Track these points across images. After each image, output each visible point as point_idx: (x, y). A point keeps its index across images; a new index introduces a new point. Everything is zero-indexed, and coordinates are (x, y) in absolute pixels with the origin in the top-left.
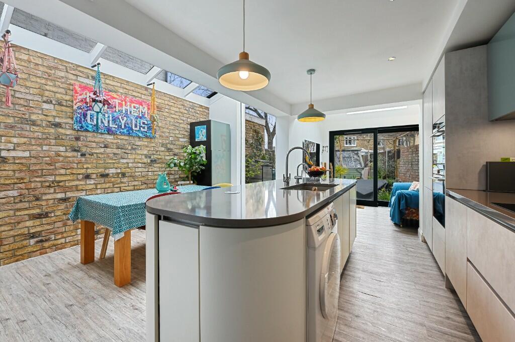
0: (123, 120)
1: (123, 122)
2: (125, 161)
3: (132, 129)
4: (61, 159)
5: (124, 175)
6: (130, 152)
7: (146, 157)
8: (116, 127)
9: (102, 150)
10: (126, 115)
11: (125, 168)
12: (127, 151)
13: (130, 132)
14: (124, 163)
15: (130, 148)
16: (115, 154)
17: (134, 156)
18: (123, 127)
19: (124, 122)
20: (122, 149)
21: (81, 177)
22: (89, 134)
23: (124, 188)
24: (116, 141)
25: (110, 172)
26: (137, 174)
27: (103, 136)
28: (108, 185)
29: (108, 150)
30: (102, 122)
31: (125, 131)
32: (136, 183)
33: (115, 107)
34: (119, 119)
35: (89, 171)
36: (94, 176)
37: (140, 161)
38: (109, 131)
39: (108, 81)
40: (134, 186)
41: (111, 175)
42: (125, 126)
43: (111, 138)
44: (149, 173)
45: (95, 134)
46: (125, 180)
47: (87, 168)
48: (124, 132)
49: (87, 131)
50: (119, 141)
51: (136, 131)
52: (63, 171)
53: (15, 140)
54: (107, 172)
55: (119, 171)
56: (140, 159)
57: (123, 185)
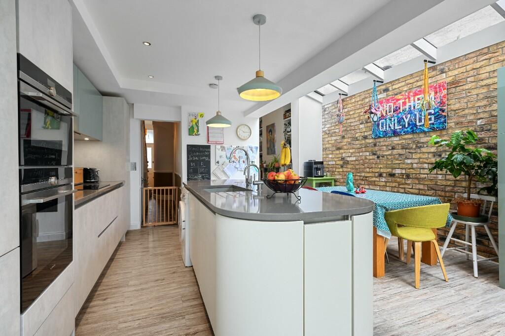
0: (406, 118)
1: (406, 121)
2: (409, 161)
3: (416, 125)
4: (367, 161)
5: (408, 176)
6: (414, 151)
7: (434, 156)
8: (401, 127)
9: (390, 152)
10: (410, 112)
11: (409, 169)
12: (412, 151)
13: (413, 128)
14: (408, 164)
15: (414, 147)
16: (400, 155)
17: (418, 156)
18: (407, 126)
19: (408, 120)
20: (406, 149)
21: (377, 174)
22: (382, 140)
23: (408, 190)
24: (401, 141)
25: (396, 172)
26: (423, 176)
27: (391, 140)
28: (394, 184)
29: (395, 152)
30: (390, 127)
31: (409, 129)
32: (421, 187)
33: (400, 108)
34: (403, 119)
35: (382, 170)
36: (384, 175)
37: (426, 161)
38: (395, 133)
39: (394, 87)
40: (419, 189)
41: (397, 175)
42: (409, 124)
43: (397, 139)
44: (438, 176)
45: (385, 139)
46: (409, 181)
47: (381, 168)
48: (408, 131)
49: (380, 137)
50: (404, 141)
51: (420, 126)
52: (368, 170)
53: (351, 151)
54: (394, 172)
55: (404, 172)
56: (427, 159)
57: (407, 186)
